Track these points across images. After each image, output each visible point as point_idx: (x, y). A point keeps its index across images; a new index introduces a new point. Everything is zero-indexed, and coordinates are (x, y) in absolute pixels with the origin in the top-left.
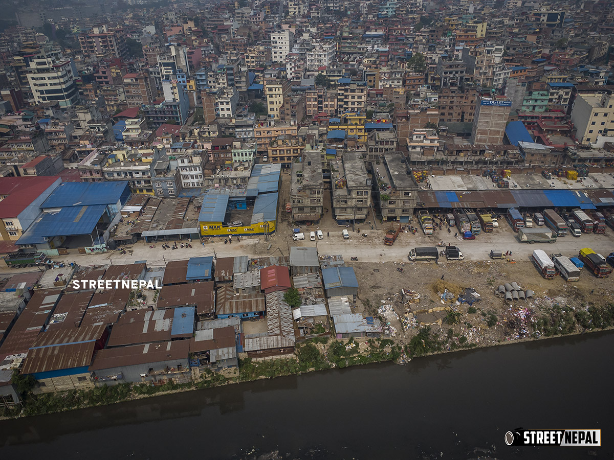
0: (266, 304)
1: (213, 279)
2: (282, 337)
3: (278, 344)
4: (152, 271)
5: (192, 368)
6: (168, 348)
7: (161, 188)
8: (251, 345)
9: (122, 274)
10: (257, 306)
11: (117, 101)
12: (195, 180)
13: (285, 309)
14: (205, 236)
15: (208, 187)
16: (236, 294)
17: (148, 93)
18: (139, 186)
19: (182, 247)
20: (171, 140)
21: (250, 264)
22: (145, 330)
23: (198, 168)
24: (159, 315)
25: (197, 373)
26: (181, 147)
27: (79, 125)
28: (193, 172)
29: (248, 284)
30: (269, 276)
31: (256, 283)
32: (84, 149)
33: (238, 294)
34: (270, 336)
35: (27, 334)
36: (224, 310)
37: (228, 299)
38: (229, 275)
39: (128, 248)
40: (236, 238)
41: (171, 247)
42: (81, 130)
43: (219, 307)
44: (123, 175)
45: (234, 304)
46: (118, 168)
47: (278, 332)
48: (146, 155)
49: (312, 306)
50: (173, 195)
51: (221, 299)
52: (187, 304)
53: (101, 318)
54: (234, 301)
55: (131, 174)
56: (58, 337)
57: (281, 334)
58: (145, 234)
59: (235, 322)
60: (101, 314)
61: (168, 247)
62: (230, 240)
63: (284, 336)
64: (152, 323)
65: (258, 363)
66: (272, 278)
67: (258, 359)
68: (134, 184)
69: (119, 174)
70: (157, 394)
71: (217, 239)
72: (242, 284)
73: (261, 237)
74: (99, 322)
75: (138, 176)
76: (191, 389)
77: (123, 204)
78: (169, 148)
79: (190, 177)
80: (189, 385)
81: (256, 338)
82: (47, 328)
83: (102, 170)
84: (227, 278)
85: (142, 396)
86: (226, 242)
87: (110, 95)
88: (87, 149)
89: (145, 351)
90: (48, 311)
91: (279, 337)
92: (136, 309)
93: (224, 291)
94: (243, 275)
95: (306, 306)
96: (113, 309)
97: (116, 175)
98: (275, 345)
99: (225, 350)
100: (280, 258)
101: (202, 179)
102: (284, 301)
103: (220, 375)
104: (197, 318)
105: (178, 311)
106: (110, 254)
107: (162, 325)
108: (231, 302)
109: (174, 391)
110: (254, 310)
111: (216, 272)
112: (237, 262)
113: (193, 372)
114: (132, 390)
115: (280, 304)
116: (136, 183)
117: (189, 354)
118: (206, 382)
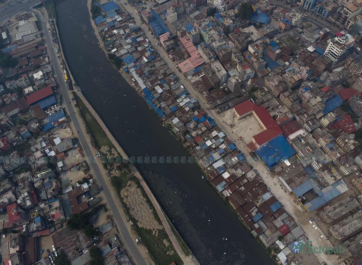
0: (275, 232)
1: (274, 213)
2: (267, 243)
4: (269, 193)
6: (249, 221)
8: (261, 237)
9: (261, 190)
10: (273, 230)
13: (276, 238)
19: (284, 190)
21: (287, 218)
22: (250, 211)
24: (256, 210)
29: (277, 224)
31: (279, 226)
33: (274, 223)
34: (265, 240)
35: (235, 187)
36: (267, 223)
38: (277, 217)
43: (267, 221)
45: (270, 225)
47: (268, 241)
49: (282, 244)
51: (270, 220)
52: (262, 214)
53: (247, 199)
56: (238, 196)
58: (280, 178)
59: (266, 228)
60: (248, 197)
62: (296, 202)
64: (253, 211)
66: (283, 229)
71: (294, 197)
72: (276, 222)
81: (263, 237)
82: (239, 189)
86: (294, 201)
89: (246, 216)
90: (242, 185)
92: (254, 203)
93: (272, 218)
94: (280, 221)
96: (251, 199)
98: (264, 242)
99: (256, 233)
102: (279, 236)
104: (261, 219)
105: (259, 214)
107: (254, 214)
108: (270, 223)
110: (271, 230)
111: (276, 213)
115: (277, 236)
117: (251, 226)
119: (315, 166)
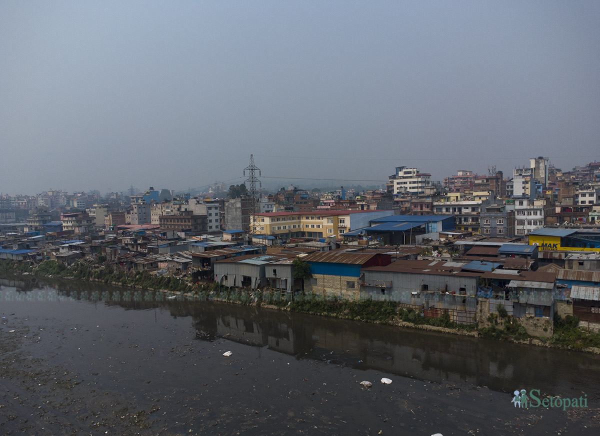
5: (480, 300)
7: (489, 225)
12: (533, 227)
18: (465, 223)
23: (538, 212)
28: (533, 217)
44: (451, 210)
46: (448, 203)
48: (481, 197)
50: (501, 235)
54: (562, 270)
55: (460, 210)
68: (460, 222)
69: (447, 209)
75: (467, 211)
79: (526, 223)
83: (432, 203)
84: (556, 256)
89: (426, 271)
92: (427, 259)
97: (444, 210)
99: (535, 283)
101: (542, 226)
103: (520, 325)
107: (453, 265)
110: (596, 280)
113: (479, 307)
116: (463, 219)
118: (496, 330)
119: (528, 224)
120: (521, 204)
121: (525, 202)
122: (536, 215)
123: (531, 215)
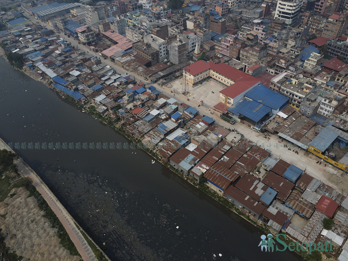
0: (311, 216)
1: (295, 184)
2: (307, 239)
3: (302, 240)
4: (271, 158)
5: (259, 219)
6: (255, 205)
7: (304, 109)
8: (290, 231)
9: (258, 153)
10: (307, 213)
11: (318, 27)
12: (326, 113)
13: (320, 226)
14: (309, 152)
15: (332, 119)
16: (301, 199)
17: (339, 31)
18: (294, 102)
19: (294, 151)
20: (329, 79)
21: (320, 187)
22: (251, 189)
23: (332, 108)
24: (261, 185)
25: (260, 222)
26: (332, 85)
27: (286, 46)
28: (328, 109)
29: (310, 200)
30: (324, 203)
31: (314, 202)
32: (280, 65)
33: (302, 200)
34: (301, 234)
35: (213, 159)
36: (289, 204)
37: (295, 199)
38: (304, 188)
39: (269, 135)
40: (326, 163)
41: (288, 148)
42: (286, 49)
43: (288, 199)
44: (289, 94)
45: (296, 204)
46: (289, 90)
47: (307, 235)
48: (307, 88)
49: (336, 235)
50: (308, 115)
51: (292, 197)
52: (275, 189)
53: (239, 171)
54: (297, 202)
55: (293, 95)
56: (220, 169)
57: (307, 237)
58: (280, 134)
59: (290, 212)
60: (240, 169)
61: (287, 147)
62: (321, 163)
63: (308, 240)
64: (256, 188)
65: (289, 238)
66: (325, 205)
67: (289, 237)
68: (292, 100)
69: (287, 92)
70: (241, 216)
71: (314, 157)
72: (307, 197)
73: (340, 171)
74: (237, 172)
75: (296, 98)
76: (255, 225)
77: (280, 110)
78: (324, 84)
79: (324, 110)
80: (255, 223)
81: (294, 229)
82: (219, 161)
83: (280, 87)
84: (302, 188)
85: (236, 212)
86: (317, 163)
87: (316, 23)
88: (282, 66)
89: (246, 199)
90: (223, 153)
91: (305, 238)
92: (253, 175)
93: (296, 193)
94: (311, 192)
95: (333, 233)
96: (245, 170)
97: (285, 92)
98: (301, 239)
99: (277, 224)
100: (340, 194)
101: (331, 114)
102: (323, 221)
103: (269, 230)
104: (275, 198)
105: (269, 190)
106: (260, 134)
107: (259, 192)
108: (295, 202)
109: (248, 221)
110: (304, 214)
111: (299, 181)
112: (314, 181)
113: (259, 220)
114: (233, 207)
115: (319, 222)
116: (293, 100)
117: (261, 214)
118: (262, 228)
119: (325, 111)
120: (325, 100)
121: (327, 101)
122: (330, 108)
123: (328, 107)
